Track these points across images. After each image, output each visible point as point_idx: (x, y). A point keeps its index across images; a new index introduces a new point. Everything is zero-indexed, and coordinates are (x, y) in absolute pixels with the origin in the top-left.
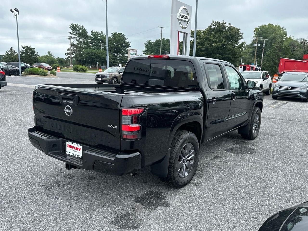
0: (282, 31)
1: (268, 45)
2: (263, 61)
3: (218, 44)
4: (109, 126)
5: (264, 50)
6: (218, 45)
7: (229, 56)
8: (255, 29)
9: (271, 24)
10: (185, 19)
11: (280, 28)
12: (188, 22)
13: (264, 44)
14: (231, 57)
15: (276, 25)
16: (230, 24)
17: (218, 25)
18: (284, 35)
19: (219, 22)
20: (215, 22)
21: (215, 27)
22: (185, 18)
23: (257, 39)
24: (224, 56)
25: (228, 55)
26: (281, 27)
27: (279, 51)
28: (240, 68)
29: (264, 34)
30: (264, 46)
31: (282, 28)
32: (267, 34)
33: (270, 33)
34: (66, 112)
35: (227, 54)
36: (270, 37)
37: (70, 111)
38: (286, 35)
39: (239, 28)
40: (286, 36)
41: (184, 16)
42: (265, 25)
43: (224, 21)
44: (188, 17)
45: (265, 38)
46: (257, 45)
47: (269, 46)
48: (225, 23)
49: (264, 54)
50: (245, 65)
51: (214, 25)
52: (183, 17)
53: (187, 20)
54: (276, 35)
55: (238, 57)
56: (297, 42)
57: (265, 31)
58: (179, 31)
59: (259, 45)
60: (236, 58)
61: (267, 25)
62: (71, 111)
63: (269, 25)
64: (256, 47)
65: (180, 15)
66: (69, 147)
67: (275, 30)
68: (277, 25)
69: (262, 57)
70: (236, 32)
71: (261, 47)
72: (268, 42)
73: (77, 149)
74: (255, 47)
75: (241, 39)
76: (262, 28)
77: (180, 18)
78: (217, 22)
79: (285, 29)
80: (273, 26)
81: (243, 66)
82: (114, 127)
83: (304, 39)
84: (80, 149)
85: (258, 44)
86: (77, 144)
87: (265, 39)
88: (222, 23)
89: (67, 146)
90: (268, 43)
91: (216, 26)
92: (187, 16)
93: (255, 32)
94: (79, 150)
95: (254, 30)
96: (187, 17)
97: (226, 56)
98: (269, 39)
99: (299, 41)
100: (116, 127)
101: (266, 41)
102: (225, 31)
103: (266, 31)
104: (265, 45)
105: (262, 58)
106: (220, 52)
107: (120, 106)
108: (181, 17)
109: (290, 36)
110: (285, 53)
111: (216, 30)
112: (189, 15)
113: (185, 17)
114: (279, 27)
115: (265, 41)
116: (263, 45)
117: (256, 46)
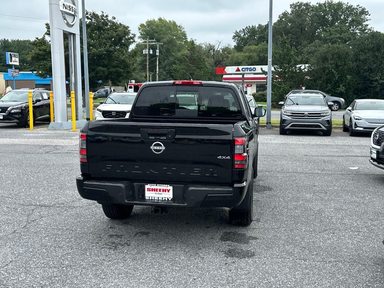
0: (180, 31)
1: (164, 52)
2: (159, 76)
3: (99, 49)
4: (220, 157)
5: (158, 60)
6: (99, 51)
7: (119, 70)
8: (140, 26)
9: (163, 19)
10: (71, 12)
11: (177, 27)
12: (76, 17)
13: (158, 51)
14: (121, 72)
15: (170, 20)
16: (115, 18)
17: (95, 19)
18: (184, 38)
19: (96, 14)
20: (89, 13)
21: (89, 20)
22: (71, 10)
23: (147, 42)
24: (111, 69)
25: (117, 69)
26: (178, 24)
27: (190, 63)
28: (129, 88)
29: (155, 34)
30: (158, 54)
31: (180, 26)
32: (160, 35)
33: (164, 34)
34: (154, 150)
35: (114, 67)
36: (165, 40)
37: (161, 148)
38: (186, 36)
39: (127, 26)
40: (186, 38)
41: (69, 6)
42: (154, 20)
43: (103, 12)
44: (75, 8)
45: (158, 41)
46: (149, 52)
47: (165, 54)
48: (107, 16)
49: (159, 66)
50: (136, 84)
51: (88, 18)
52: (69, 9)
53: (73, 13)
54: (172, 37)
55: (131, 71)
56: (202, 47)
57: (156, 30)
58: (63, 30)
59: (151, 52)
60: (128, 72)
61: (156, 19)
62: (163, 148)
63: (160, 20)
64: (148, 55)
65: (64, 4)
66: (150, 191)
67: (170, 28)
68: (172, 22)
69: (157, 70)
70: (124, 32)
71: (154, 55)
72: (163, 47)
73: (164, 191)
74: (145, 55)
75: (132, 42)
76: (150, 23)
77: (64, 10)
78: (94, 14)
79: (183, 28)
80: (166, 22)
81: (133, 86)
82: (225, 158)
83: (210, 44)
84: (170, 190)
85: (149, 50)
86: (164, 185)
87: (158, 43)
88: (101, 16)
89: (146, 190)
90: (164, 49)
91: (92, 20)
92: (74, 6)
93: (140, 30)
94: (167, 191)
95: (139, 28)
96: (73, 9)
97: (114, 70)
98: (165, 43)
99: (204, 46)
100: (229, 157)
101: (160, 46)
102: (108, 30)
103: (158, 31)
104: (160, 52)
105: (157, 73)
106: (103, 62)
107: (233, 136)
108: (66, 9)
109: (192, 39)
110: (199, 66)
111: (92, 26)
112: (75, 6)
113: (71, 7)
114: (174, 23)
115: (158, 46)
116: (156, 52)
117: (147, 53)
